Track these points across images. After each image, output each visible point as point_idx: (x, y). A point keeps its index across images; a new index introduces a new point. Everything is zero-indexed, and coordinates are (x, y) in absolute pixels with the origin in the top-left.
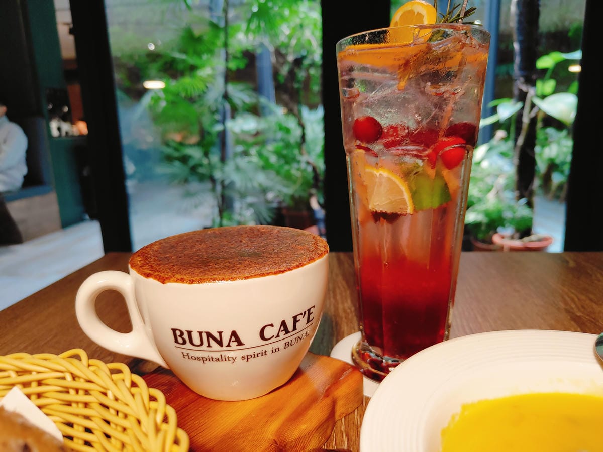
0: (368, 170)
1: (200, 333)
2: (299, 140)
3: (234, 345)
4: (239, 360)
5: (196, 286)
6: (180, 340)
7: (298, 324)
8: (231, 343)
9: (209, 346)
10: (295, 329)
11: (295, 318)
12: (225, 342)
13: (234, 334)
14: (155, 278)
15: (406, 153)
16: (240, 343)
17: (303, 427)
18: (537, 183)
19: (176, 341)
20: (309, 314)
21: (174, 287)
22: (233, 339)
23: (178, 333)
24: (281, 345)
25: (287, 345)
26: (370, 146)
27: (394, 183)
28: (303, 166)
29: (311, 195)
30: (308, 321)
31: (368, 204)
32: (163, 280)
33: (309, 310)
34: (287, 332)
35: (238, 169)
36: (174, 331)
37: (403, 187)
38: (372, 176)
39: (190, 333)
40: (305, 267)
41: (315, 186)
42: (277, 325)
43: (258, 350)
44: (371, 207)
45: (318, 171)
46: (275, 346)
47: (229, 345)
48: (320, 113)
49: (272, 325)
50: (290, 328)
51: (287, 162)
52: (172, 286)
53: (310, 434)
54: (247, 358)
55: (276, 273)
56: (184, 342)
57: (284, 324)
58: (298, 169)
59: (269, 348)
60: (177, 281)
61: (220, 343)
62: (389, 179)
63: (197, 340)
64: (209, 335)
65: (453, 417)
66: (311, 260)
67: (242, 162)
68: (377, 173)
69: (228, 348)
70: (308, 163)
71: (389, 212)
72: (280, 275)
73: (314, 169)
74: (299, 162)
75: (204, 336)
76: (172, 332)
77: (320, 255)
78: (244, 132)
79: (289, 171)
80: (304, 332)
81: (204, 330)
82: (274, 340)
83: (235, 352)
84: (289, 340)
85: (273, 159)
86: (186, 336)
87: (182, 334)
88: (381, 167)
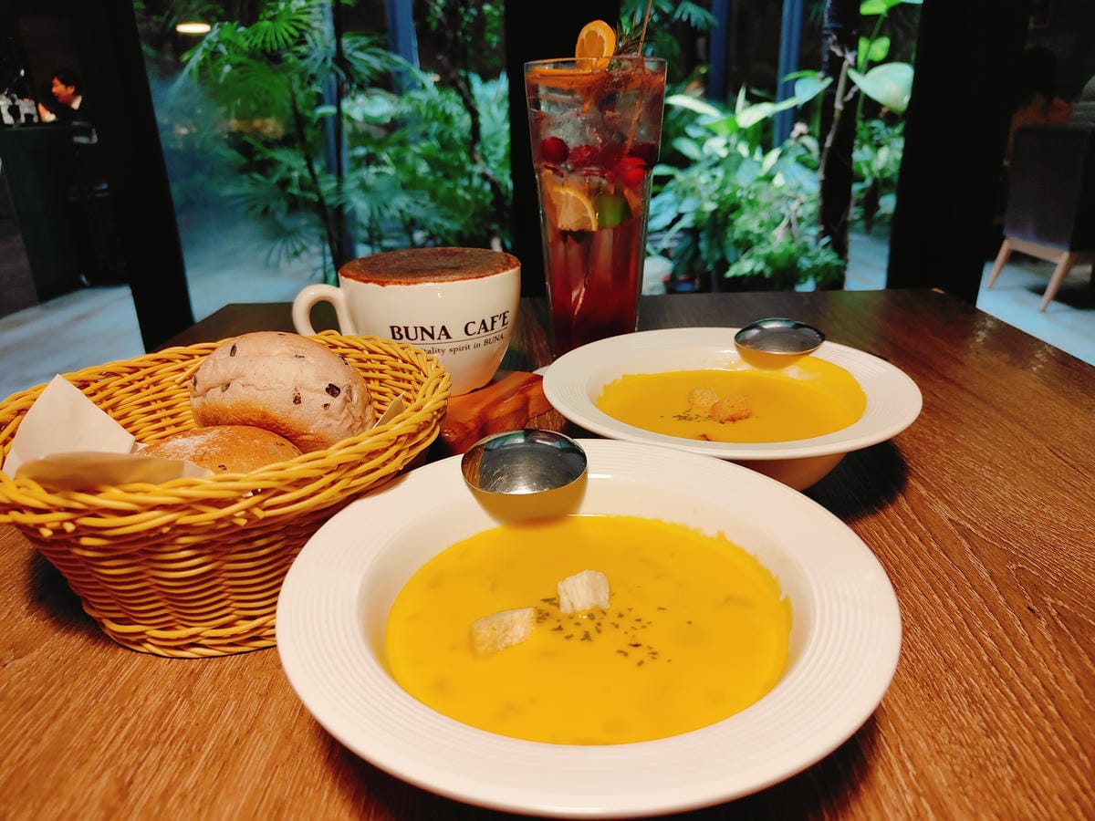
0: (556, 189)
1: (416, 328)
2: (466, 133)
3: (444, 337)
4: (447, 351)
5: (412, 287)
6: (398, 336)
7: (495, 324)
8: (442, 337)
9: (423, 339)
10: (492, 329)
11: (493, 318)
12: (436, 336)
13: (444, 328)
14: (375, 282)
15: (589, 174)
16: (448, 337)
17: (502, 410)
18: (855, 213)
19: (394, 337)
20: (505, 317)
21: (393, 289)
22: (443, 333)
23: (396, 330)
24: (481, 341)
25: (486, 342)
26: (557, 167)
27: (580, 202)
28: (476, 181)
29: (491, 234)
30: (504, 324)
31: (557, 224)
32: (383, 284)
33: (504, 314)
34: (486, 330)
35: (364, 187)
36: (392, 328)
37: (588, 205)
38: (559, 195)
39: (406, 328)
40: (500, 275)
41: (497, 218)
42: (479, 323)
43: (463, 344)
44: (559, 226)
45: (503, 190)
46: (477, 341)
47: (439, 339)
48: (502, 85)
49: (474, 323)
50: (489, 327)
51: (447, 177)
52: (390, 288)
53: (508, 416)
54: (453, 351)
55: (477, 278)
56: (401, 337)
57: (483, 322)
58: (466, 189)
59: (471, 343)
60: (396, 283)
61: (432, 336)
62: (575, 198)
63: (412, 335)
64: (423, 329)
65: (615, 381)
66: (505, 269)
67: (369, 173)
68: (563, 191)
69: (439, 341)
70: (485, 177)
71: (574, 230)
72: (480, 279)
73: (495, 186)
74: (470, 176)
75: (419, 330)
76: (390, 329)
77: (513, 267)
78: (368, 120)
79: (452, 191)
80: (500, 333)
81: (419, 324)
82: (475, 336)
83: (445, 345)
84: (488, 338)
85: (423, 168)
86: (403, 332)
87: (399, 329)
88: (569, 186)
